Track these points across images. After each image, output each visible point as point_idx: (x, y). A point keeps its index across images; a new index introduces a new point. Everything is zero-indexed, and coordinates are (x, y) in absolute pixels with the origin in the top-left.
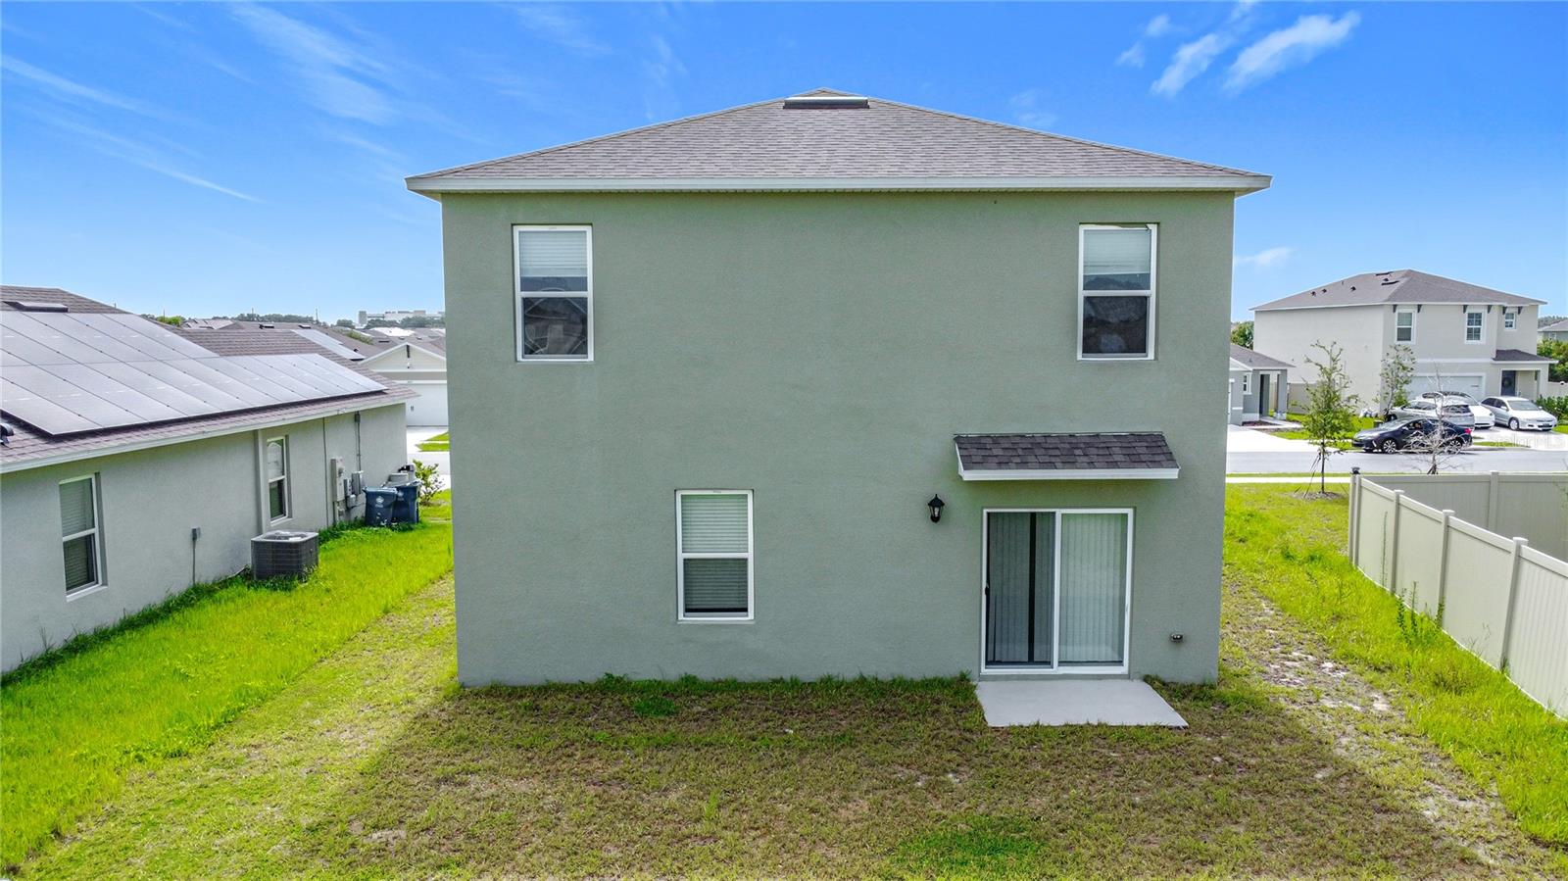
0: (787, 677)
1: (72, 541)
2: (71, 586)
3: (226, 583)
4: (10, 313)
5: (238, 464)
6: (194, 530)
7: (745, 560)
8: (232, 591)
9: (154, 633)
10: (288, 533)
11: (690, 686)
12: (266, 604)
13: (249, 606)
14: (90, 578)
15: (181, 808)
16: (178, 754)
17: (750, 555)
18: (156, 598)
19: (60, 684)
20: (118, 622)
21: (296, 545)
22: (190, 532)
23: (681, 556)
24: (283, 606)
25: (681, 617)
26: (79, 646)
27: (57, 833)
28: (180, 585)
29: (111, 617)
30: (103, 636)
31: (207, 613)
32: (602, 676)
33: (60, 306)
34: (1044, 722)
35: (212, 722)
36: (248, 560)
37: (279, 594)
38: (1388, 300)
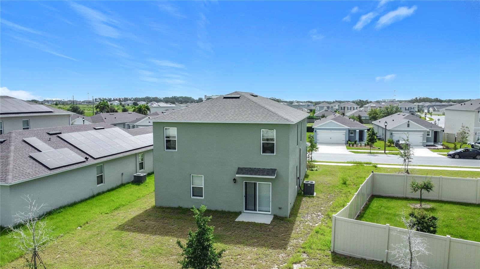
0: (209, 209)
1: (99, 176)
2: (98, 184)
3: (128, 183)
4: (93, 130)
5: (133, 160)
6: (122, 173)
7: (202, 188)
8: (128, 185)
9: (112, 193)
10: (140, 174)
12: (134, 188)
13: (131, 188)
14: (102, 182)
15: (104, 221)
16: (107, 213)
17: (203, 187)
18: (114, 186)
19: (94, 201)
20: (106, 190)
21: (142, 176)
22: (121, 174)
23: (192, 186)
24: (137, 188)
25: (192, 197)
26: (99, 194)
27: (87, 223)
28: (119, 183)
29: (105, 189)
30: (103, 193)
31: (123, 189)
32: (178, 206)
33: (103, 127)
34: (244, 221)
35: (113, 209)
36: (133, 179)
37: (137, 186)
38: (476, 110)
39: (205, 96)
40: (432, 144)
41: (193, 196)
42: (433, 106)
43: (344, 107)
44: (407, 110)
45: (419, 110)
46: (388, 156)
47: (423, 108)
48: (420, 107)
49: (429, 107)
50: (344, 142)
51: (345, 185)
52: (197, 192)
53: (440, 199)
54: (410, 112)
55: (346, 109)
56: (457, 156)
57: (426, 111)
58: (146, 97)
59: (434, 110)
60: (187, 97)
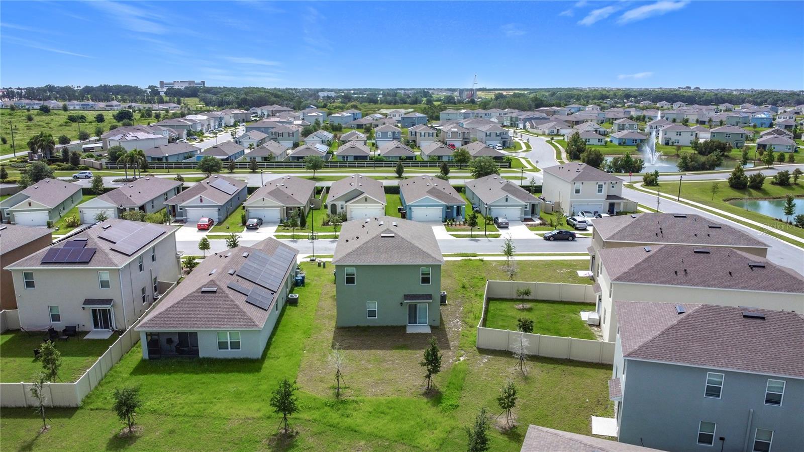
0: (381, 325)
11: (369, 327)
23: (366, 309)
24: (298, 310)
25: (367, 318)
26: (278, 321)
30: (280, 319)
32: (357, 325)
37: (296, 307)
38: (572, 181)
39: (162, 83)
40: (530, 217)
41: (368, 316)
42: (530, 120)
43: (416, 132)
44: (498, 136)
45: (511, 124)
46: (489, 241)
47: (518, 121)
48: (514, 119)
49: (525, 120)
50: (441, 219)
51: (464, 289)
52: (372, 314)
53: (536, 298)
54: (502, 138)
55: (418, 135)
56: (552, 239)
57: (521, 126)
58: (47, 86)
59: (532, 127)
60: (129, 86)
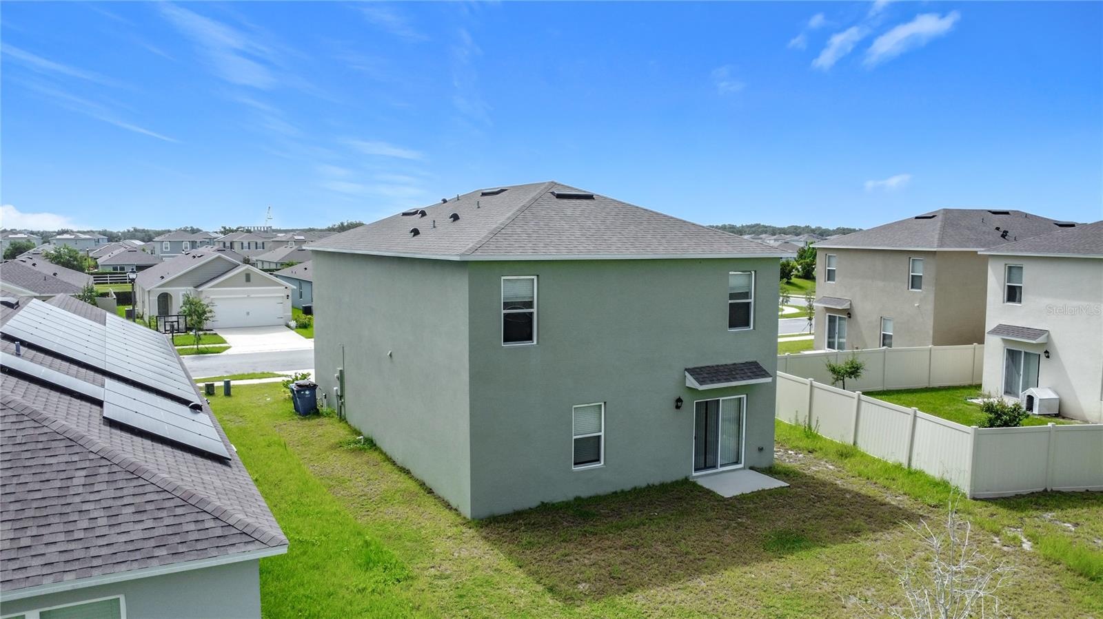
0: (619, 490)
7: (600, 436)
11: (583, 501)
17: (602, 433)
25: (572, 468)
32: (539, 504)
41: (575, 464)
